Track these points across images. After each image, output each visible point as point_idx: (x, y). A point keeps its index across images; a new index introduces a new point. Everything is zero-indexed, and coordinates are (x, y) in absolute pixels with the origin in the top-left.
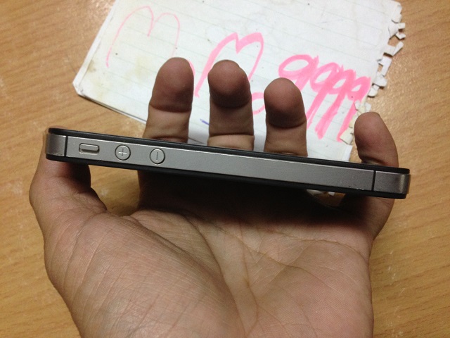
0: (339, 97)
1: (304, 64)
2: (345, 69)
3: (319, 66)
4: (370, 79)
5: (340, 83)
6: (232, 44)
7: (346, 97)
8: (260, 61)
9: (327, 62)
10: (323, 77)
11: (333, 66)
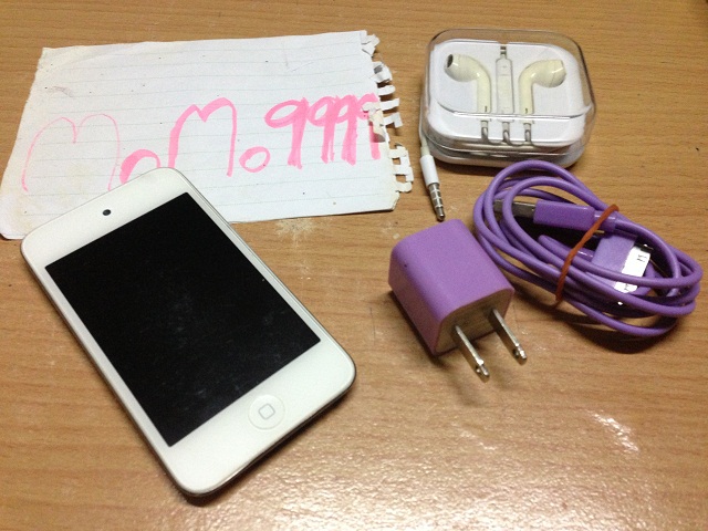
0: (350, 123)
1: (293, 108)
2: (341, 97)
3: (311, 105)
4: (373, 94)
5: (344, 111)
6: (195, 115)
7: (358, 119)
8: (238, 121)
9: (317, 100)
10: (321, 112)
11: (326, 100)
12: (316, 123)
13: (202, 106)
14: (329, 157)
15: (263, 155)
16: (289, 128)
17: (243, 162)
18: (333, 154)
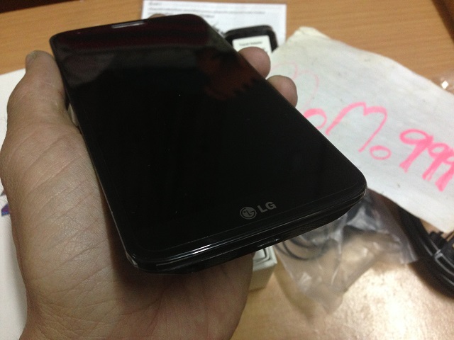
1: (421, 137)
3: (435, 141)
6: (361, 109)
8: (383, 127)
10: (438, 150)
11: (446, 147)
12: (432, 154)
13: (369, 105)
14: (428, 176)
15: (386, 153)
16: (413, 147)
17: (372, 150)
18: (430, 178)
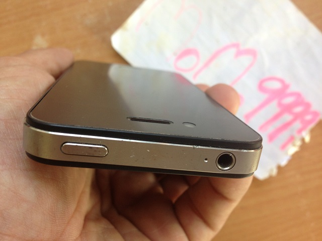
2: (306, 101)
3: (290, 90)
5: (298, 109)
6: (233, 51)
9: (295, 91)
10: (288, 100)
11: (298, 95)
12: (280, 105)
13: (242, 48)
16: (263, 97)
